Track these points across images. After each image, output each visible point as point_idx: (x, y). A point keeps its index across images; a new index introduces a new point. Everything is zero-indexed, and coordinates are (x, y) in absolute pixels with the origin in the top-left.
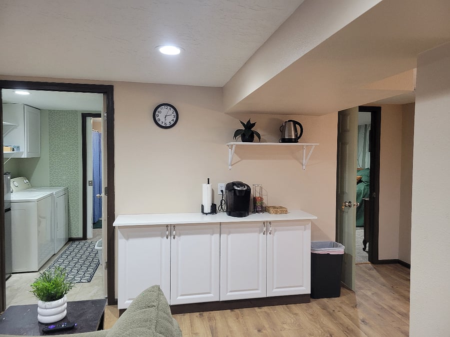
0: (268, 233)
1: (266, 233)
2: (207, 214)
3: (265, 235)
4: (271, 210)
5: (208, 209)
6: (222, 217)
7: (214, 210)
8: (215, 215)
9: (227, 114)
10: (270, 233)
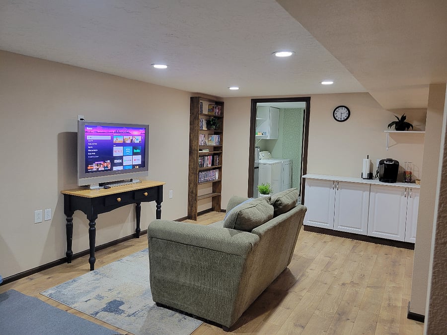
0: (409, 197)
1: (407, 196)
2: (364, 179)
3: (406, 198)
4: (416, 181)
5: (365, 176)
6: (376, 182)
7: (370, 176)
8: (371, 180)
9: (388, 110)
10: (410, 197)
